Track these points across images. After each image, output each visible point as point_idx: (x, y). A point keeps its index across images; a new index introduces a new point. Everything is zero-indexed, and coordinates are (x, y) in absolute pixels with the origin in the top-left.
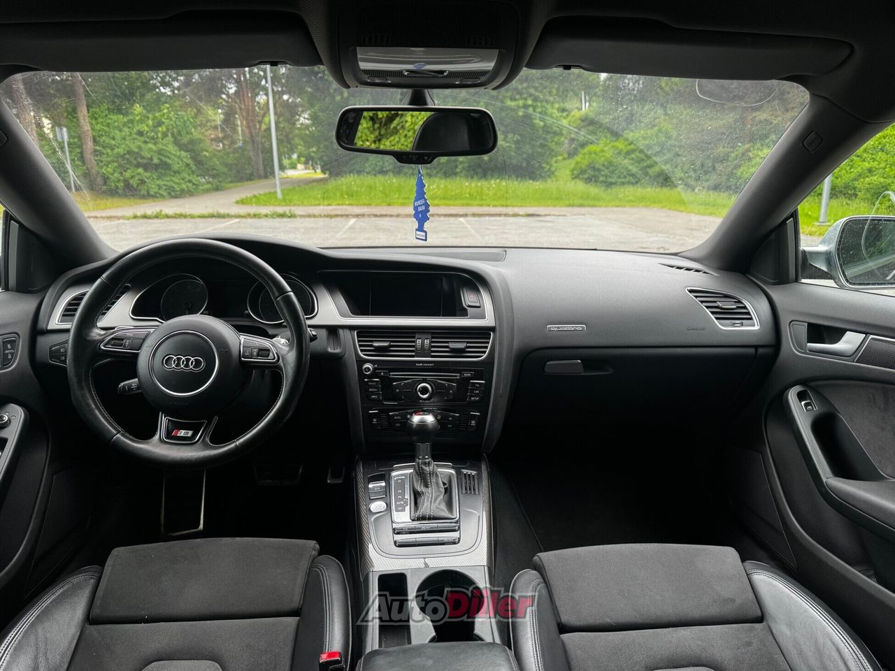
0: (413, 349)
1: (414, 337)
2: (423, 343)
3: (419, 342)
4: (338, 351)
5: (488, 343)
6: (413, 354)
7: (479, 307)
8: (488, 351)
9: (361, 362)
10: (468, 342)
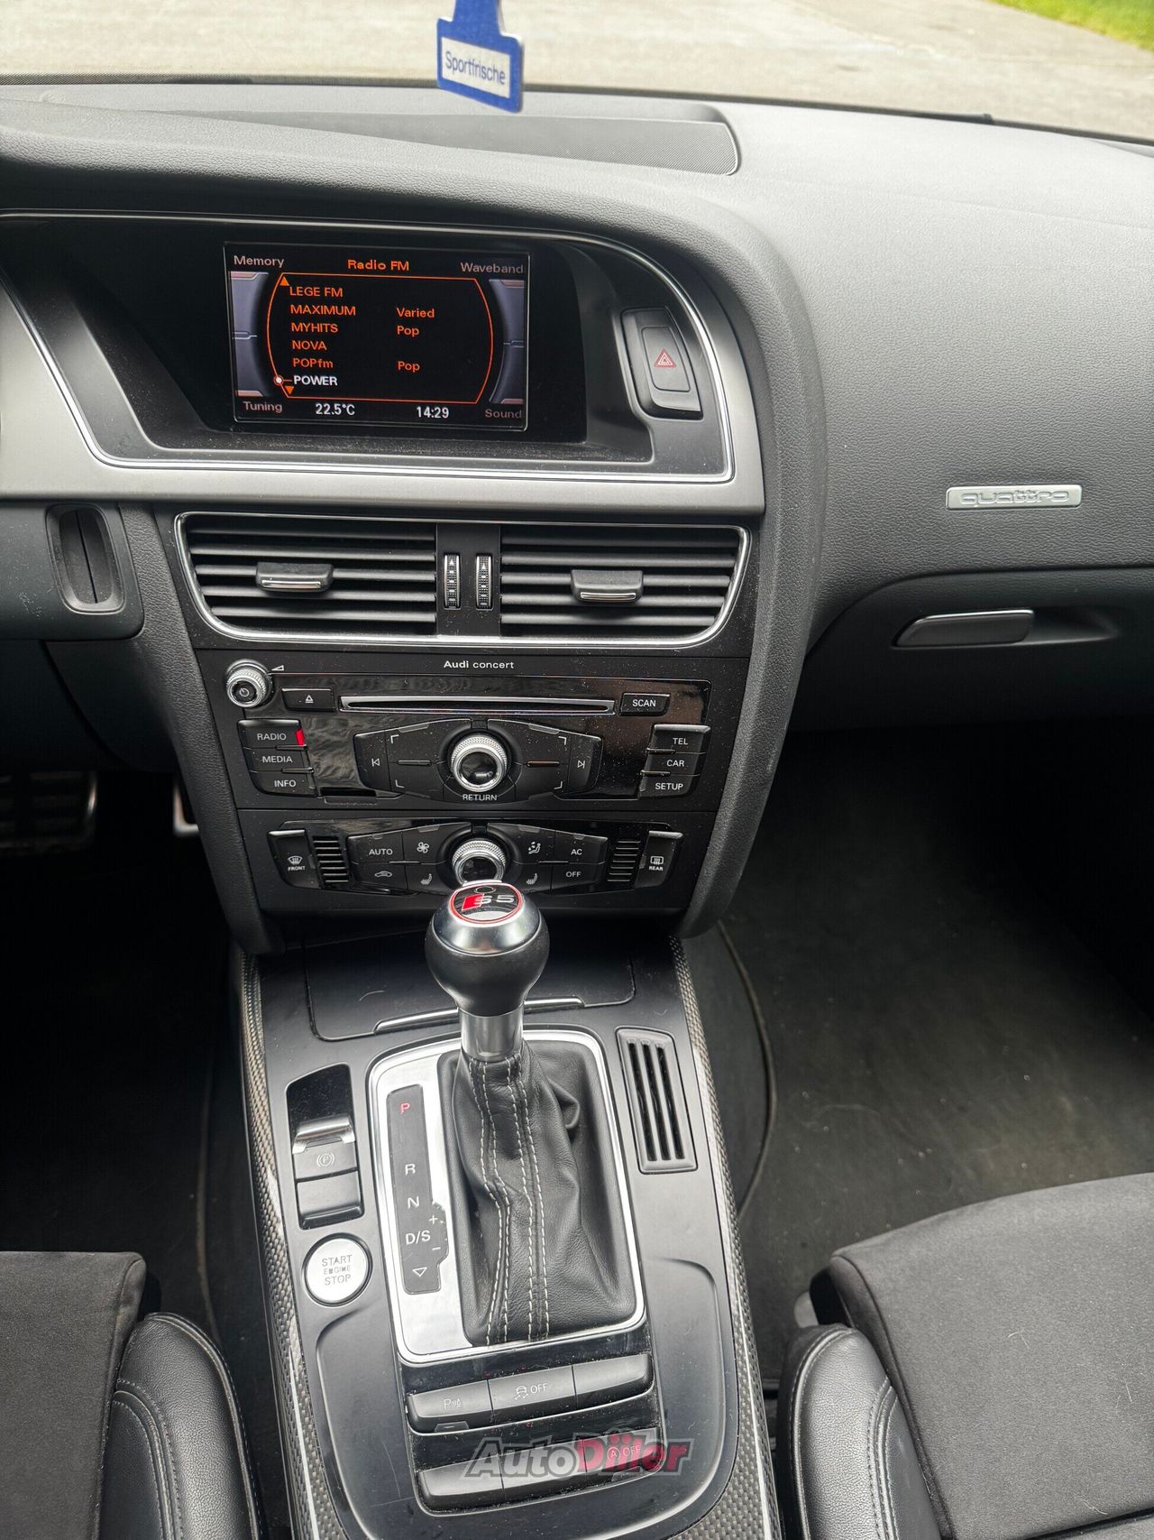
0: (429, 597)
1: (429, 546)
2: (467, 572)
3: (451, 564)
4: (109, 606)
5: (729, 572)
6: (430, 617)
7: (696, 415)
8: (726, 606)
9: (213, 654)
10: (648, 571)
